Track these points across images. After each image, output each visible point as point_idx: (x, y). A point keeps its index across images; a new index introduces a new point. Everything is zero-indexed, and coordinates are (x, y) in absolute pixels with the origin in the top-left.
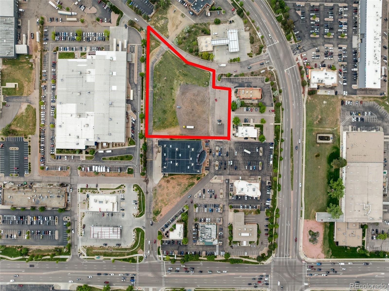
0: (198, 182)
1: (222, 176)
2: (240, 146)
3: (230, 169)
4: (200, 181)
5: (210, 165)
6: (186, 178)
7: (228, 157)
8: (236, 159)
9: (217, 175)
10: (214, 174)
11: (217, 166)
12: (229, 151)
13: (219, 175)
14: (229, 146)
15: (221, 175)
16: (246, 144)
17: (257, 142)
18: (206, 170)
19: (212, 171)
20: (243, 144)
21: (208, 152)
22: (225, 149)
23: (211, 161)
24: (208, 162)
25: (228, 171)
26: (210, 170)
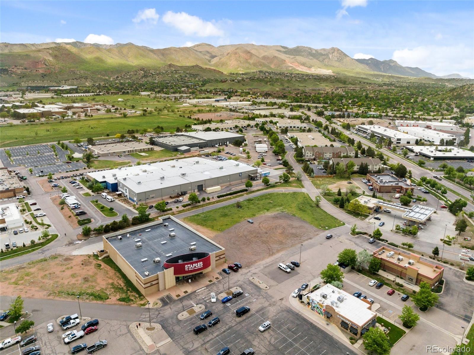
0: (115, 304)
1: (169, 339)
2: (292, 322)
3: (207, 345)
4: (121, 305)
5: (182, 300)
6: (111, 281)
7: (239, 319)
8: (250, 338)
9: (164, 327)
10: (160, 319)
11: (192, 312)
12: (252, 311)
13: (167, 331)
14: (267, 304)
15: (171, 334)
16: (313, 331)
17: (351, 352)
18: (162, 300)
19: (168, 312)
20: (306, 327)
21: (210, 281)
22: (250, 303)
23: (193, 296)
24: (186, 292)
25: (197, 344)
26: (166, 307)
